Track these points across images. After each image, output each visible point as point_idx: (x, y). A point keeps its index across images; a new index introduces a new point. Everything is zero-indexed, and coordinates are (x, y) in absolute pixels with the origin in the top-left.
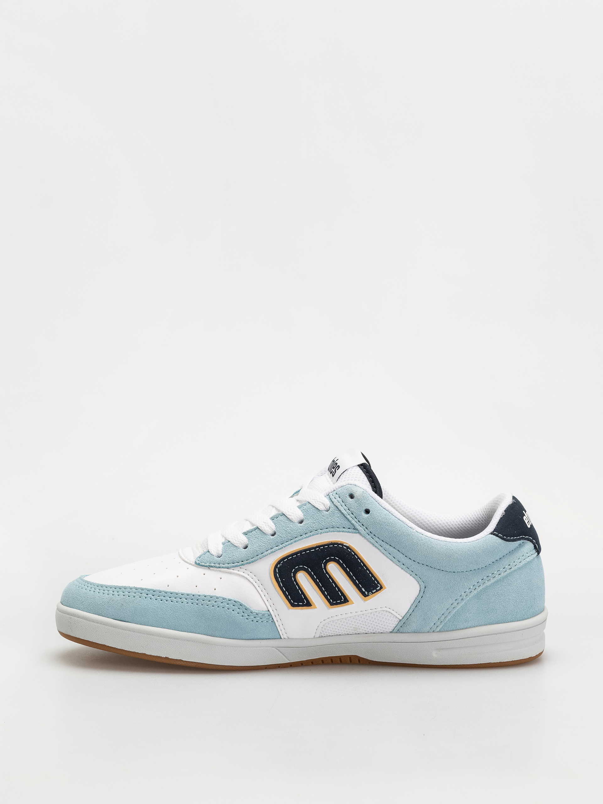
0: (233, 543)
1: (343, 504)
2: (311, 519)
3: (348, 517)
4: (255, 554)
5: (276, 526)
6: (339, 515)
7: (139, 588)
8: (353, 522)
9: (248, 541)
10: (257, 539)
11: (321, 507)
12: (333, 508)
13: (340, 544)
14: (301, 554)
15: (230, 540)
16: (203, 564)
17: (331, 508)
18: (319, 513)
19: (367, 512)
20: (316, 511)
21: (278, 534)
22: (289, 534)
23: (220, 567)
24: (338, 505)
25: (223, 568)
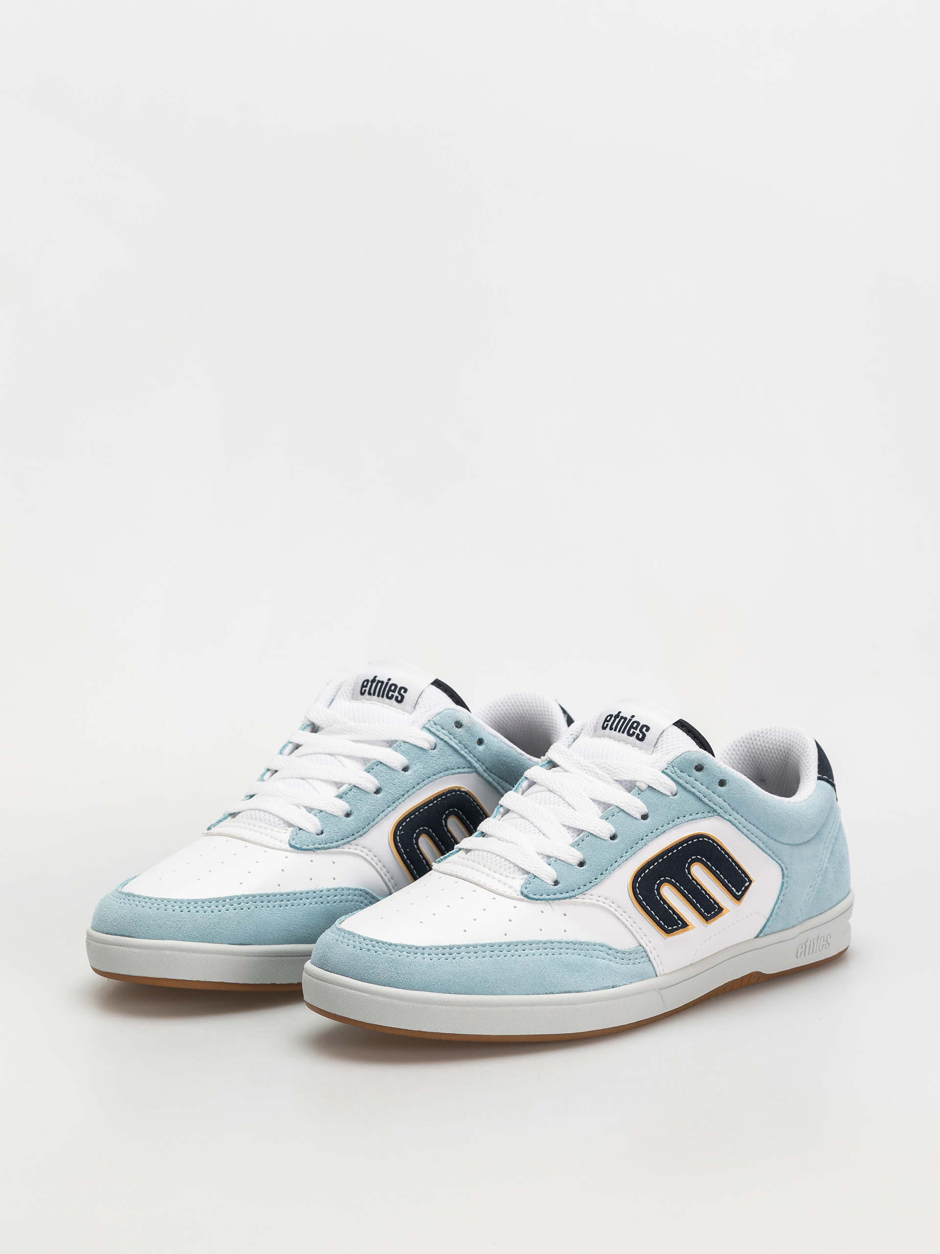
0: (331, 813)
1: (451, 737)
2: (418, 763)
3: (462, 752)
4: (367, 823)
5: (378, 780)
6: (451, 752)
7: (250, 895)
8: (469, 758)
9: (350, 806)
10: (361, 802)
11: (426, 746)
12: (441, 744)
13: (458, 791)
14: (419, 812)
15: (322, 809)
16: (305, 847)
17: (438, 745)
18: (425, 753)
19: (480, 742)
20: (421, 752)
21: (386, 790)
22: (400, 788)
23: (329, 848)
24: (446, 738)
25: (333, 848)
